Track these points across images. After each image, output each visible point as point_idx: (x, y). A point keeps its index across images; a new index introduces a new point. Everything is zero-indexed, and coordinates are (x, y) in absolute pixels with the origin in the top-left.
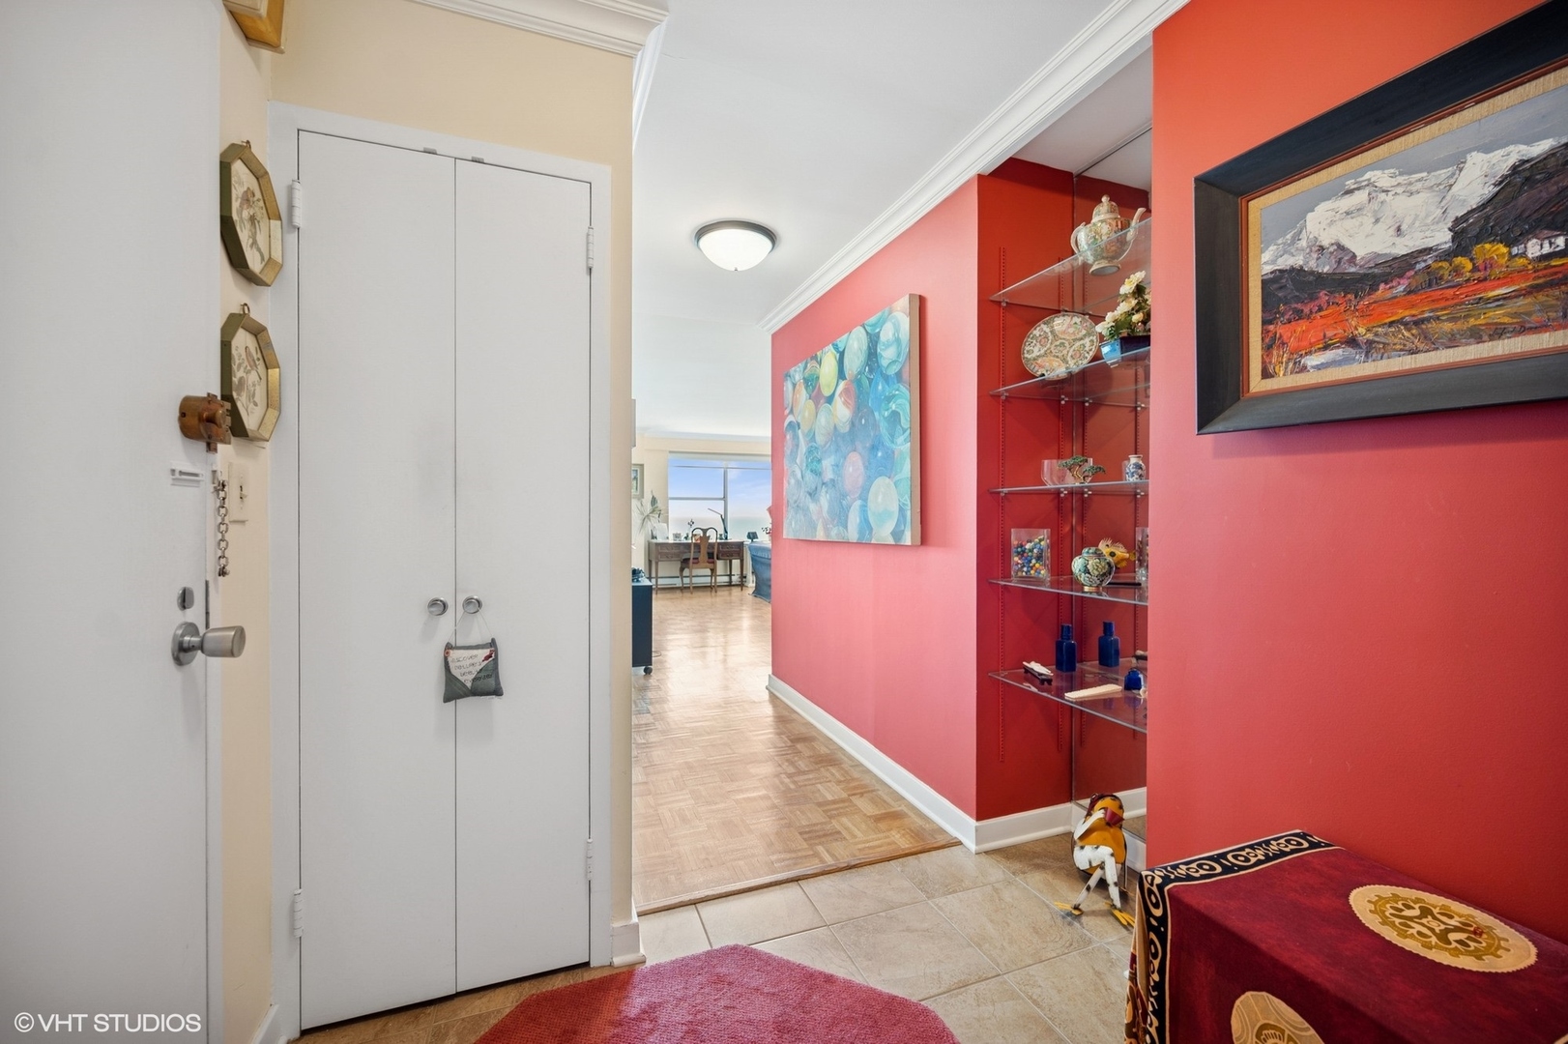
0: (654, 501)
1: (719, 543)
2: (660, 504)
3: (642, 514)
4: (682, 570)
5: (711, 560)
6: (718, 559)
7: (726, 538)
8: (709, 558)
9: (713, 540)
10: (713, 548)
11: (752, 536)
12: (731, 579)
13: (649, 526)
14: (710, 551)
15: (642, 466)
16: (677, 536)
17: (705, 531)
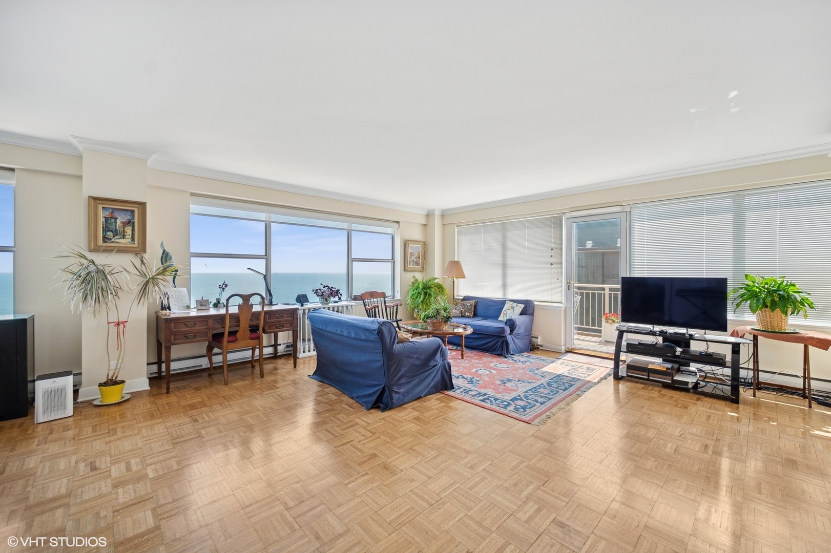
0: (165, 257)
1: (267, 313)
2: (175, 262)
3: (143, 275)
4: (210, 349)
5: (254, 335)
6: (264, 332)
7: (271, 304)
8: (251, 331)
9: (257, 308)
10: (258, 319)
11: (302, 299)
12: (276, 350)
13: (155, 294)
14: (254, 323)
15: (142, 205)
16: (202, 304)
17: (246, 298)
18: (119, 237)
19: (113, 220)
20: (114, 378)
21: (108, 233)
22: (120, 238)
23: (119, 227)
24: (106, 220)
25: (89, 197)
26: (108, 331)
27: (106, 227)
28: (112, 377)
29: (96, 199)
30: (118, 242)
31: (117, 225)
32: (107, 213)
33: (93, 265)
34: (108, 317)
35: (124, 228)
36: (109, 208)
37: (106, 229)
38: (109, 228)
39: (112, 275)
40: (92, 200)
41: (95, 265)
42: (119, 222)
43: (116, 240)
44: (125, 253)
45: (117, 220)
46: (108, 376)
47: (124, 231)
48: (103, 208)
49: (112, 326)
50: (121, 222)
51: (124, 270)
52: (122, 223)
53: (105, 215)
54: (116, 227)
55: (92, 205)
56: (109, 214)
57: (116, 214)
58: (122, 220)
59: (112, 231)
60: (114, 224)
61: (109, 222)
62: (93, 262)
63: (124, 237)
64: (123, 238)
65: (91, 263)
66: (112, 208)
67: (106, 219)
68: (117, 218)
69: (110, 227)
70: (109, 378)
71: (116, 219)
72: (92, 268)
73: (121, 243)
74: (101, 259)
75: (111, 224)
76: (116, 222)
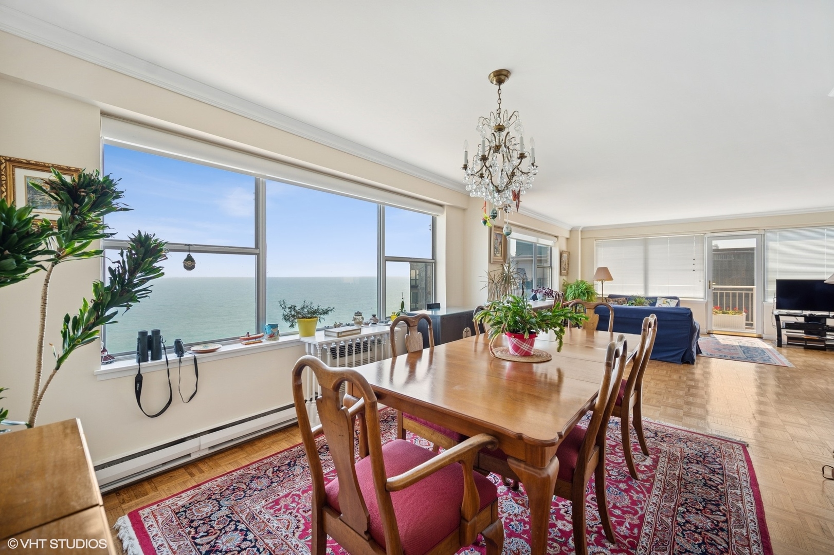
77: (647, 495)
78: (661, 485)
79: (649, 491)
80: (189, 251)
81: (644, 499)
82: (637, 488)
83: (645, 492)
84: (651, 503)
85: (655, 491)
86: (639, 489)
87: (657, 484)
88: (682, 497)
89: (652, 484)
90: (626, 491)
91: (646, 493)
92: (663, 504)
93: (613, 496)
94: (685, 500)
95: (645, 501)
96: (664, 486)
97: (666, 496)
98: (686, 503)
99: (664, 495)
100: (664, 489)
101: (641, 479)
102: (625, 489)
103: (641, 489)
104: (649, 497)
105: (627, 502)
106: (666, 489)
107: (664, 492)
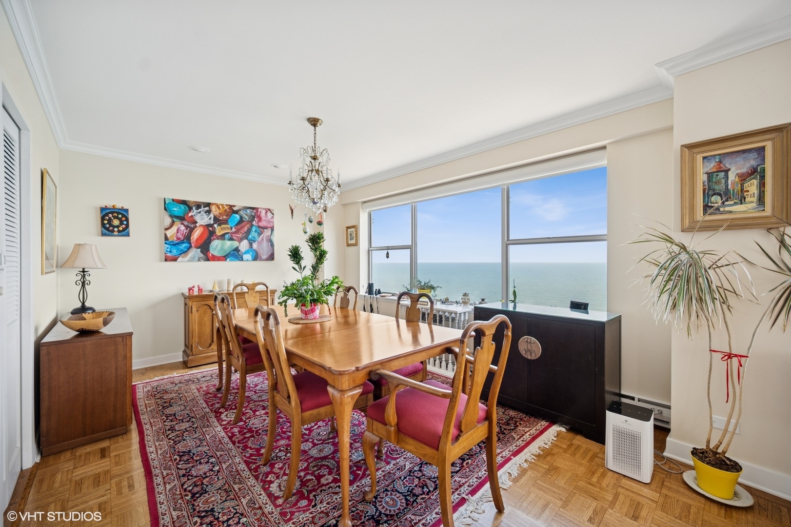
18: (732, 203)
19: (722, 174)
20: (720, 450)
21: (713, 199)
22: (735, 204)
23: (733, 183)
24: (709, 177)
25: (682, 146)
26: (711, 365)
27: (709, 189)
28: (717, 447)
29: (691, 147)
30: (731, 212)
31: (730, 182)
32: (711, 166)
33: (685, 253)
34: (710, 341)
35: (742, 186)
36: (714, 156)
37: (709, 192)
38: (714, 190)
39: (717, 270)
40: (687, 150)
41: (688, 253)
42: (732, 176)
43: (727, 209)
44: (743, 229)
45: (730, 173)
46: (708, 442)
47: (742, 190)
48: (704, 158)
49: (717, 357)
50: (737, 174)
51: (740, 260)
52: (739, 177)
53: (707, 170)
54: (727, 186)
55: (687, 158)
56: (714, 166)
57: (727, 164)
58: (739, 171)
59: (719, 195)
60: (723, 181)
61: (714, 180)
62: (684, 248)
63: (742, 200)
64: (741, 203)
65: (682, 250)
66: (719, 155)
67: (710, 175)
68: (729, 170)
69: (716, 187)
70: (711, 446)
71: (727, 171)
72: (684, 257)
73: (736, 212)
74: (697, 243)
75: (718, 182)
76: (727, 177)
77: (245, 458)
78: (244, 475)
79: (247, 463)
80: (388, 249)
81: (243, 454)
82: (256, 458)
83: (248, 460)
84: (237, 455)
85: (243, 466)
86: (253, 458)
87: (247, 473)
88: (223, 478)
89: (250, 470)
90: (258, 450)
91: (246, 459)
92: (230, 461)
93: (261, 441)
94: (219, 477)
95: (242, 453)
96: (241, 477)
97: (233, 469)
98: (217, 475)
99: (234, 468)
100: (239, 474)
101: (261, 466)
102: (260, 451)
103: (252, 459)
104: (243, 459)
105: (250, 444)
106: (238, 475)
107: (237, 471)
